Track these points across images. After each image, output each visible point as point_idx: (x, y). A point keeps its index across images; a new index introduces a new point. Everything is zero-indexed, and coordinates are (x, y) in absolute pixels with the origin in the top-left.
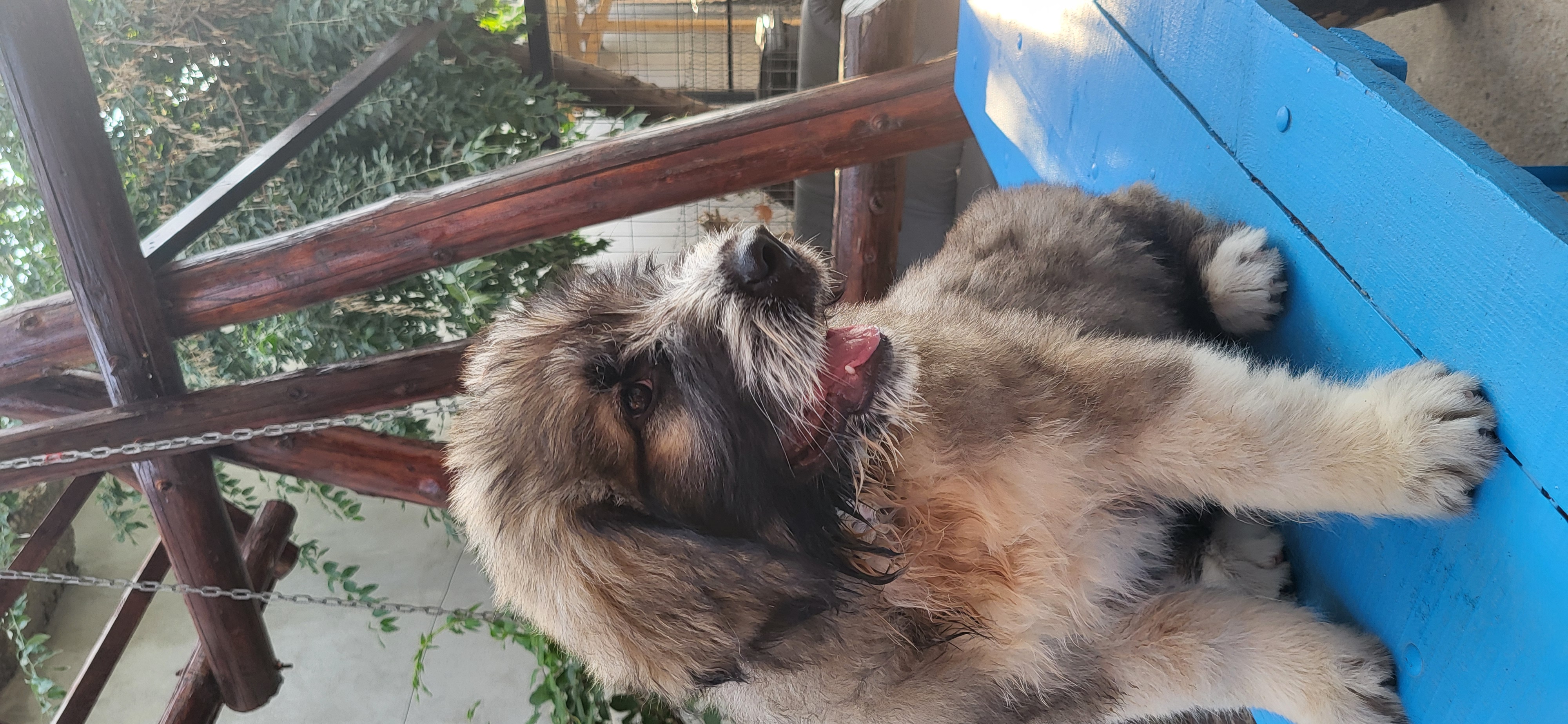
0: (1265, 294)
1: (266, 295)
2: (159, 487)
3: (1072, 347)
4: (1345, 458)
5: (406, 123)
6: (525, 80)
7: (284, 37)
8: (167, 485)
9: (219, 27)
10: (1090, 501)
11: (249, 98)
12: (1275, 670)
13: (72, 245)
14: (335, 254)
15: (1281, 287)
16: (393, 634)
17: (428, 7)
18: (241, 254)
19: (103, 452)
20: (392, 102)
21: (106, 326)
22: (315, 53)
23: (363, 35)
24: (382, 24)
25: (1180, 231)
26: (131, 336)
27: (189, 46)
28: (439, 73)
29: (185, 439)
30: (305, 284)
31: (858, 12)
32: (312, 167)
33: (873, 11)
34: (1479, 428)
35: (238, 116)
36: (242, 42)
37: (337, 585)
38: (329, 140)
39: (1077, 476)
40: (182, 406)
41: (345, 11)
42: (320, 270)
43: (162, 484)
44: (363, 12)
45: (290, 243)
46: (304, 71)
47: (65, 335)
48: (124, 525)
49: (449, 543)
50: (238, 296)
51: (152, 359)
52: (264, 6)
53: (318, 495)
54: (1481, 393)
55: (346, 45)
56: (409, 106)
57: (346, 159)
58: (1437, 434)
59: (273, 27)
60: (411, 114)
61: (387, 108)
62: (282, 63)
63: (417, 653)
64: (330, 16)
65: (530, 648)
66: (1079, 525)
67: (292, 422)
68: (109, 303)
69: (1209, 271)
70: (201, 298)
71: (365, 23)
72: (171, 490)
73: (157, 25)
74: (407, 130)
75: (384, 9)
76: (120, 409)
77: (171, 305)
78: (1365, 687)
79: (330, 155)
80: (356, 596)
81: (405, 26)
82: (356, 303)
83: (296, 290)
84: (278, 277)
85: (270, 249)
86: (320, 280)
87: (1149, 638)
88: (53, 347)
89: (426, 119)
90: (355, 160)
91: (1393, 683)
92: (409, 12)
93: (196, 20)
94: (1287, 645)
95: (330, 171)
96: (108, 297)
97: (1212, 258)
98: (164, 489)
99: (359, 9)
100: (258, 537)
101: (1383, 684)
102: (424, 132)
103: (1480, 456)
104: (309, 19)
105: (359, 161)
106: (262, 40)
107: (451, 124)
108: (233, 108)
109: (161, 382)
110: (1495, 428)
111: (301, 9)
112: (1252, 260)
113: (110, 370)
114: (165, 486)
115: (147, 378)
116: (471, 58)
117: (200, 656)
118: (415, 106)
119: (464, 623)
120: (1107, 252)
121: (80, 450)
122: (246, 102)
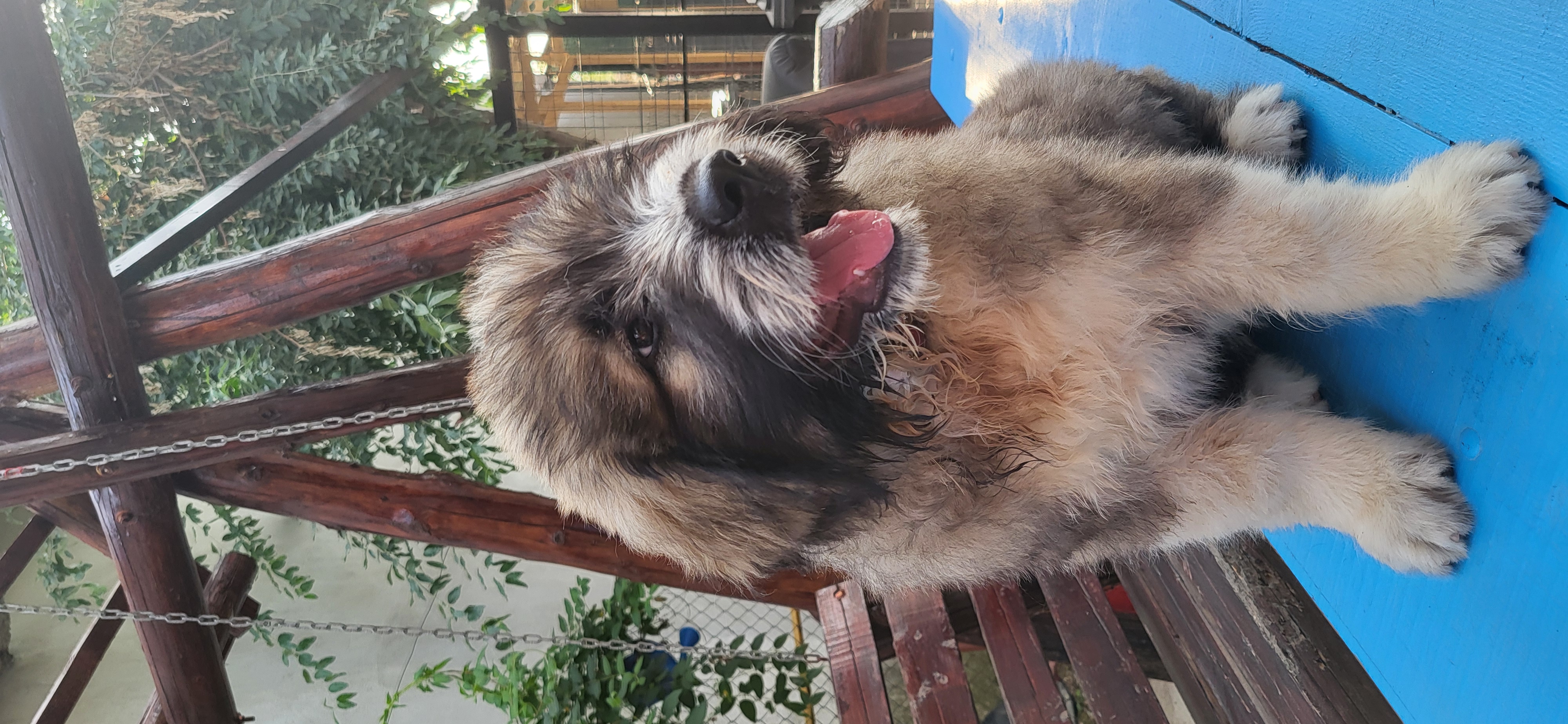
0: (1285, 140)
1: (238, 313)
2: (120, 519)
3: (1118, 164)
4: (1394, 242)
5: (372, 173)
6: (493, 128)
7: (247, 93)
8: (128, 517)
9: (180, 84)
10: (1144, 312)
11: (211, 151)
12: (1330, 476)
13: (37, 258)
14: (311, 269)
15: (1301, 133)
16: (351, 710)
17: (396, 55)
18: (213, 273)
19: (67, 465)
20: (359, 149)
21: (70, 344)
22: (279, 107)
23: (329, 85)
24: (349, 75)
25: (1193, 103)
26: (96, 355)
27: (151, 97)
28: (405, 124)
29: (154, 448)
30: (280, 300)
31: (832, 24)
32: (275, 218)
33: (847, 22)
34: (1526, 182)
35: (199, 170)
36: (204, 98)
37: (293, 660)
38: (293, 191)
39: (1130, 287)
40: (148, 428)
41: (312, 62)
42: (295, 286)
43: (123, 515)
44: (330, 62)
45: (264, 259)
46: (268, 126)
47: (25, 362)
48: (65, 603)
49: (412, 601)
50: (209, 315)
51: (117, 381)
52: (226, 64)
53: (269, 573)
54: (1524, 153)
55: (311, 99)
56: (376, 152)
57: (311, 208)
58: (1486, 194)
59: (236, 84)
60: (378, 162)
61: (354, 156)
62: (244, 120)
63: (383, 713)
64: (295, 68)
65: (502, 704)
66: (1133, 339)
67: (269, 427)
68: (75, 320)
69: (1229, 127)
70: (170, 318)
71: (332, 73)
72: (134, 522)
73: (116, 85)
74: (373, 179)
75: (351, 59)
76: (81, 433)
77: (138, 325)
78: (1424, 479)
79: (294, 206)
80: (312, 671)
81: (372, 73)
82: (321, 348)
83: (270, 306)
84: (251, 294)
85: (243, 266)
86: (295, 295)
87: (1203, 453)
88: (12, 374)
89: (393, 167)
90: (320, 208)
91: (1450, 473)
92: (376, 61)
93: (157, 78)
94: (1341, 451)
95: (294, 222)
96: (73, 313)
97: (1231, 113)
98: (125, 520)
99: (325, 58)
100: (217, 590)
101: (1443, 474)
102: (390, 180)
103: (1530, 209)
104: (275, 72)
105: (325, 209)
106: (223, 96)
107: (420, 170)
108: (194, 162)
109: (125, 405)
110: (1541, 182)
111: (266, 63)
112: (1271, 110)
113: (72, 392)
114: (126, 517)
115: (112, 400)
116: (437, 109)
117: (156, 710)
118: (383, 152)
119: (432, 680)
120: (1131, 108)
121: (41, 464)
122: (208, 155)
